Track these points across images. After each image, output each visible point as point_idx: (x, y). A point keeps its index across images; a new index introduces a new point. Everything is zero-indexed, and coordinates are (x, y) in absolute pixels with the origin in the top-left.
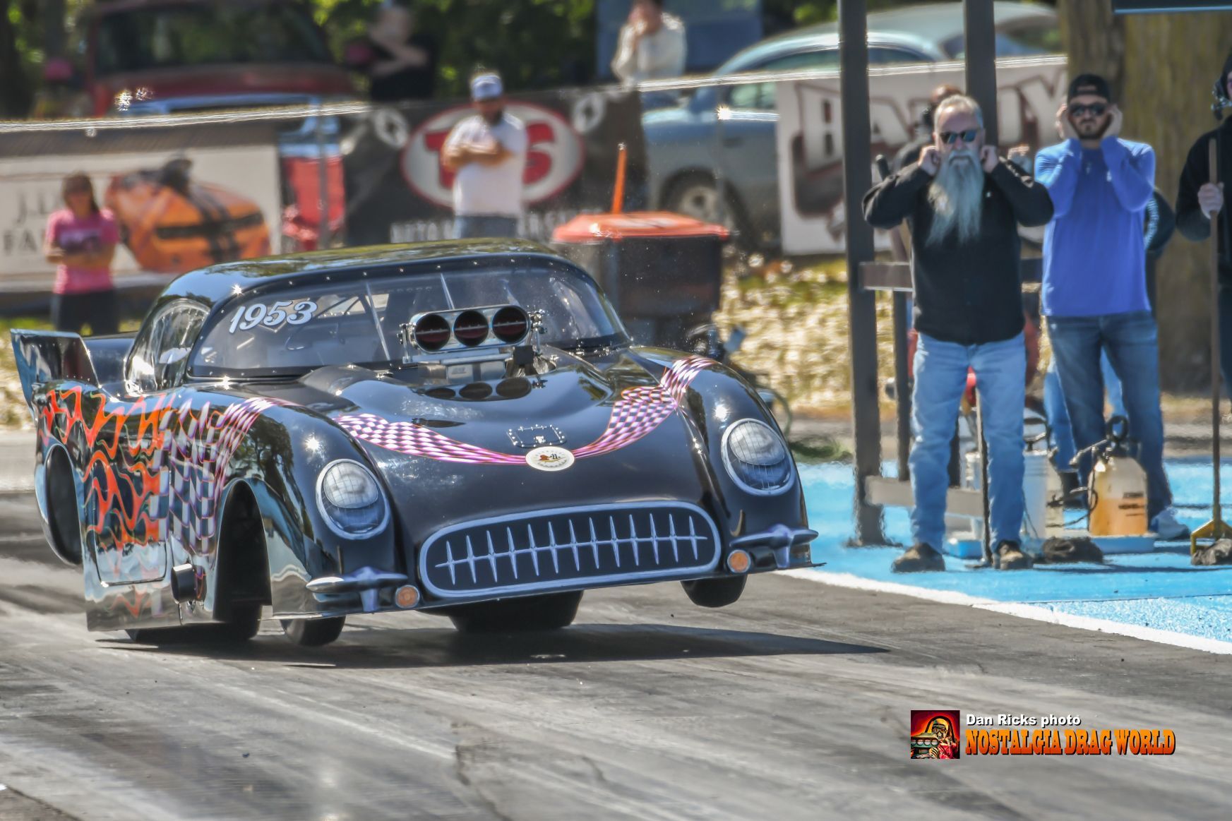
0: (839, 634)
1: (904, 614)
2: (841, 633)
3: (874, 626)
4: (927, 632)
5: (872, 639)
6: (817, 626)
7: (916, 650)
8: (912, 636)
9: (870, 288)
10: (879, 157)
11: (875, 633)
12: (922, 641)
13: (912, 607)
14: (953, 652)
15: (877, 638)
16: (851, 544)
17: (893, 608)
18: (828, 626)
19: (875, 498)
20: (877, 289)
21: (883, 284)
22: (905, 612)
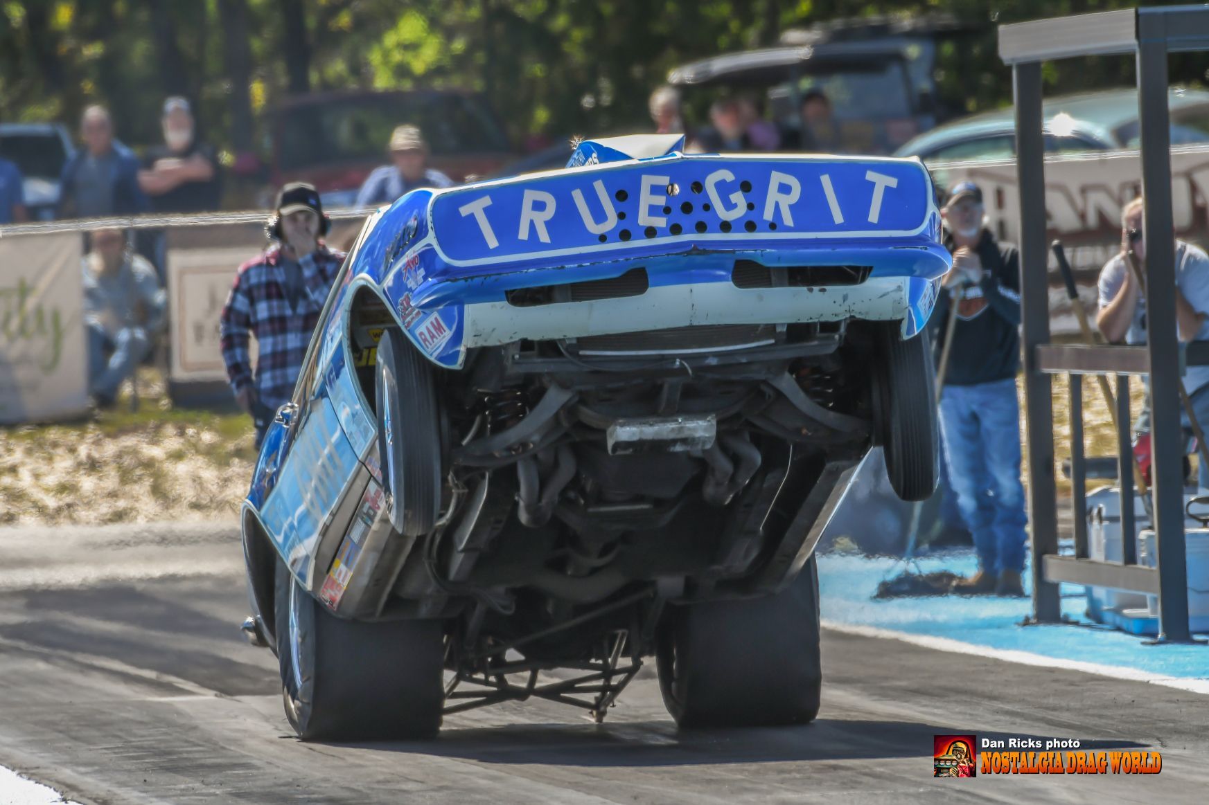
0: (1019, 710)
1: (1083, 689)
2: (1021, 709)
3: (1051, 701)
4: (1105, 707)
5: (1052, 715)
6: (995, 702)
7: (1095, 725)
8: (1091, 711)
9: (1046, 371)
10: (1055, 242)
11: (1054, 709)
12: (1101, 716)
13: (1090, 683)
14: (1132, 727)
15: (1056, 713)
16: (1026, 622)
17: (1072, 685)
18: (1008, 702)
19: (1051, 576)
20: (1052, 371)
21: (1059, 366)
22: (1085, 688)
